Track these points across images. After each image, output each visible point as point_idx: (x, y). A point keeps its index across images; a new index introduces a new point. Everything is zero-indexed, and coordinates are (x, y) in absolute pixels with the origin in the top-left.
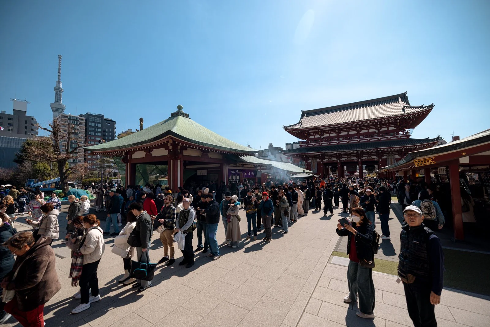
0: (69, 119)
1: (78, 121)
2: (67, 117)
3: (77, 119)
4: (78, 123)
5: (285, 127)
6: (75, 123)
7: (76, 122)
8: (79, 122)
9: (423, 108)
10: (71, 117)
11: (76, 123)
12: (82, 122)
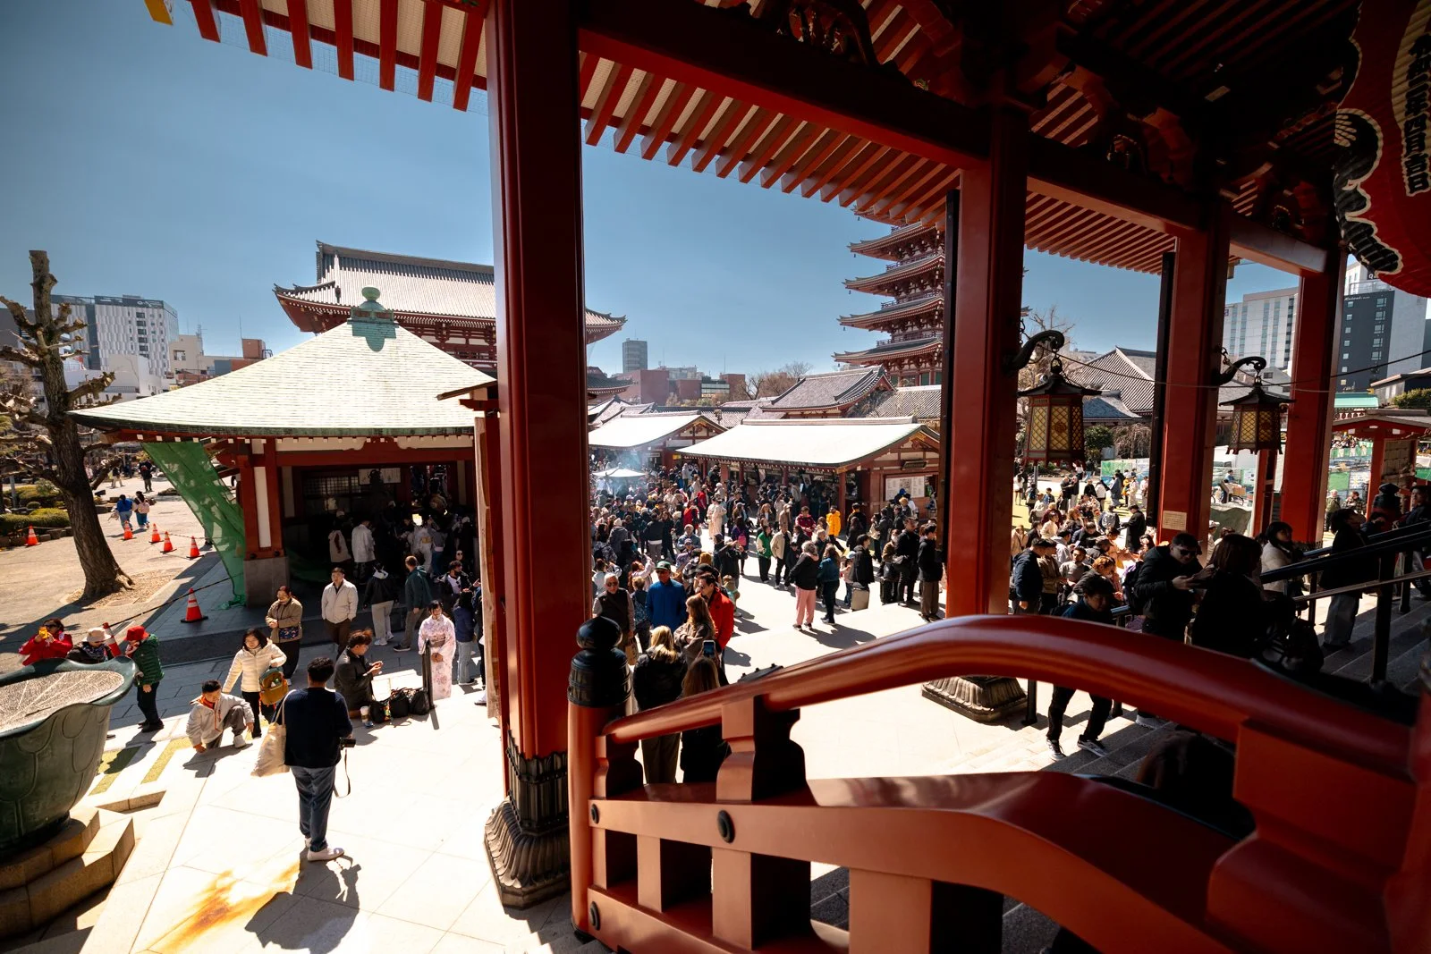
5: (279, 291)
9: (612, 319)
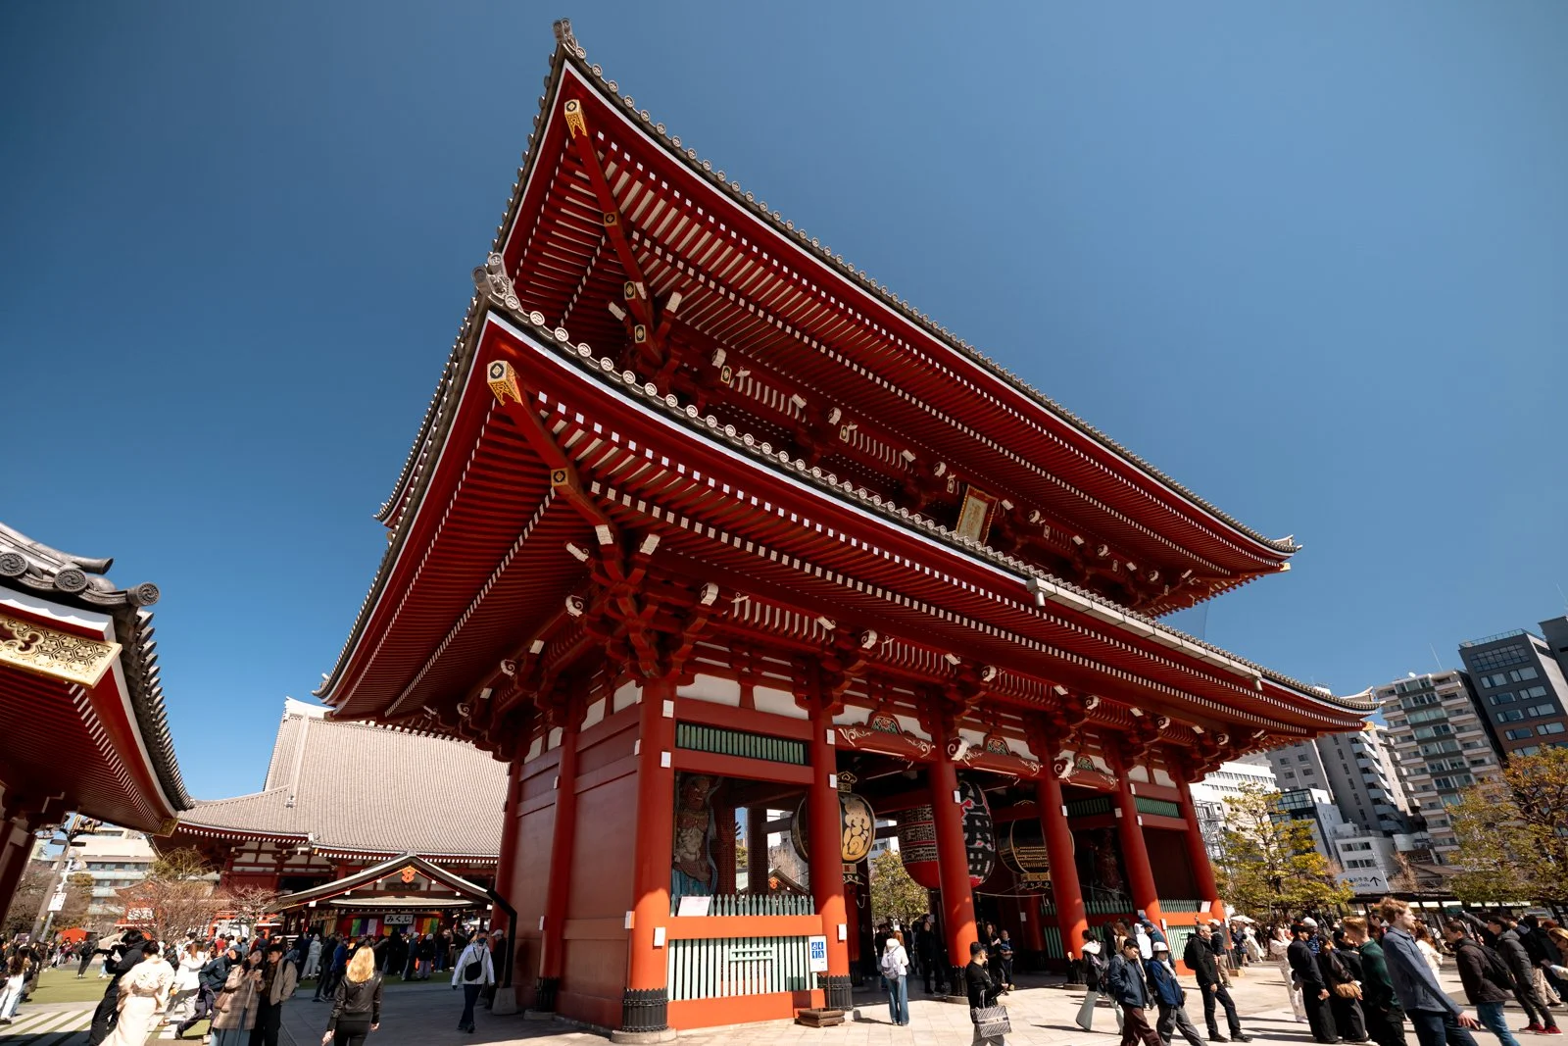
0: (1400, 696)
1: (1433, 689)
2: (1392, 692)
3: (1423, 685)
4: (1434, 698)
6: (1423, 701)
7: (1427, 696)
8: (1436, 693)
10: (1404, 689)
11: (1430, 700)
12: (1450, 689)
